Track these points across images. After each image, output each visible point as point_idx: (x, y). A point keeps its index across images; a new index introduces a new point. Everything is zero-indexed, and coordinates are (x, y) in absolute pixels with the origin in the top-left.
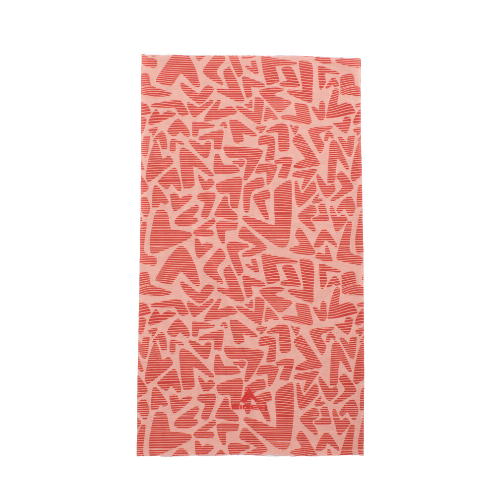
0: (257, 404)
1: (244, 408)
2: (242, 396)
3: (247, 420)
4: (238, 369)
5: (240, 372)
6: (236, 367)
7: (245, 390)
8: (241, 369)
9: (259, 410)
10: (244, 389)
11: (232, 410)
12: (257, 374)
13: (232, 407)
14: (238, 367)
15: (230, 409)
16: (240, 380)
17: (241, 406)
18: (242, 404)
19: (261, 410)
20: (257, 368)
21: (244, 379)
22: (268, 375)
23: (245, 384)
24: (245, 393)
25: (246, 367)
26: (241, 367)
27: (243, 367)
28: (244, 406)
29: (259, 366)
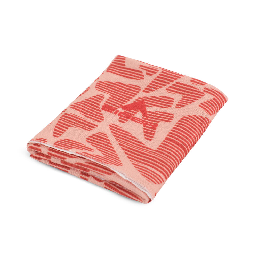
0: (143, 118)
1: (119, 115)
2: (126, 104)
3: (113, 127)
4: (143, 76)
5: (143, 79)
6: (141, 72)
7: (136, 100)
8: (146, 77)
9: (142, 125)
10: (136, 97)
11: (100, 109)
12: (167, 89)
13: (103, 106)
14: (144, 72)
15: (99, 108)
16: (137, 89)
17: (117, 111)
18: (121, 110)
19: (144, 126)
20: (172, 83)
21: (143, 89)
22: (183, 97)
23: (141, 94)
24: (134, 102)
25: (155, 76)
26: (147, 74)
27: (151, 75)
28: (121, 113)
29: (175, 81)
